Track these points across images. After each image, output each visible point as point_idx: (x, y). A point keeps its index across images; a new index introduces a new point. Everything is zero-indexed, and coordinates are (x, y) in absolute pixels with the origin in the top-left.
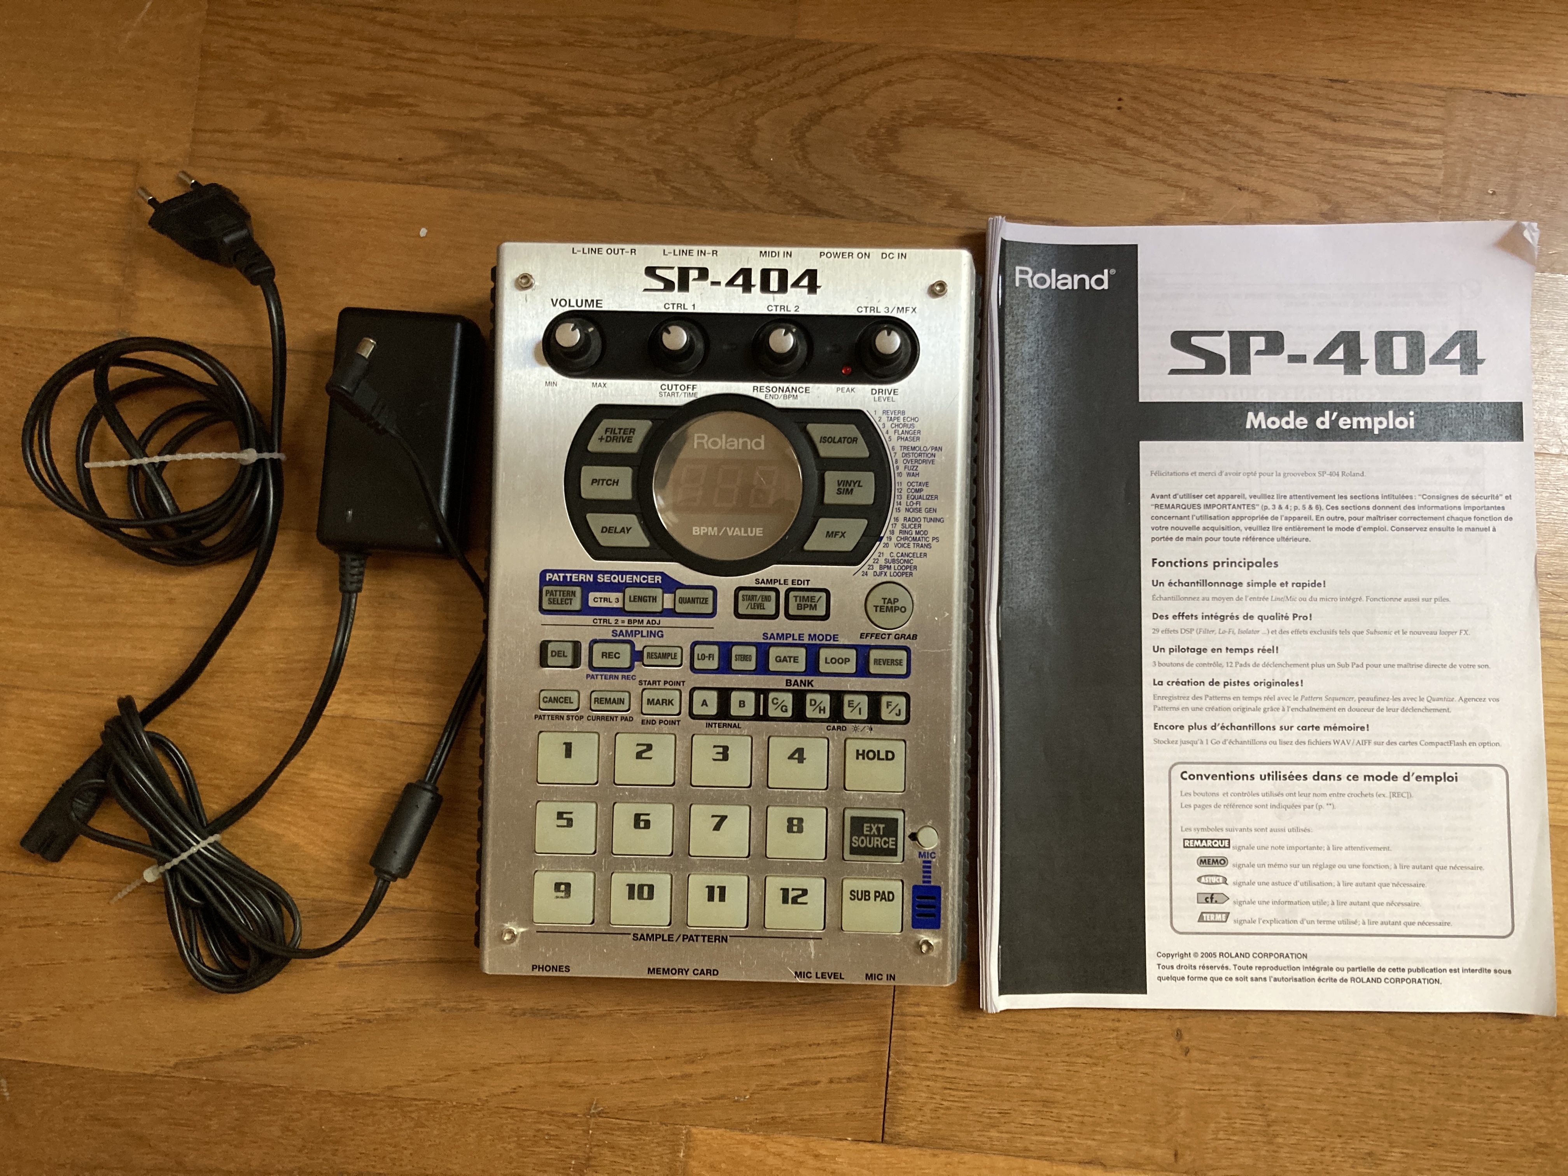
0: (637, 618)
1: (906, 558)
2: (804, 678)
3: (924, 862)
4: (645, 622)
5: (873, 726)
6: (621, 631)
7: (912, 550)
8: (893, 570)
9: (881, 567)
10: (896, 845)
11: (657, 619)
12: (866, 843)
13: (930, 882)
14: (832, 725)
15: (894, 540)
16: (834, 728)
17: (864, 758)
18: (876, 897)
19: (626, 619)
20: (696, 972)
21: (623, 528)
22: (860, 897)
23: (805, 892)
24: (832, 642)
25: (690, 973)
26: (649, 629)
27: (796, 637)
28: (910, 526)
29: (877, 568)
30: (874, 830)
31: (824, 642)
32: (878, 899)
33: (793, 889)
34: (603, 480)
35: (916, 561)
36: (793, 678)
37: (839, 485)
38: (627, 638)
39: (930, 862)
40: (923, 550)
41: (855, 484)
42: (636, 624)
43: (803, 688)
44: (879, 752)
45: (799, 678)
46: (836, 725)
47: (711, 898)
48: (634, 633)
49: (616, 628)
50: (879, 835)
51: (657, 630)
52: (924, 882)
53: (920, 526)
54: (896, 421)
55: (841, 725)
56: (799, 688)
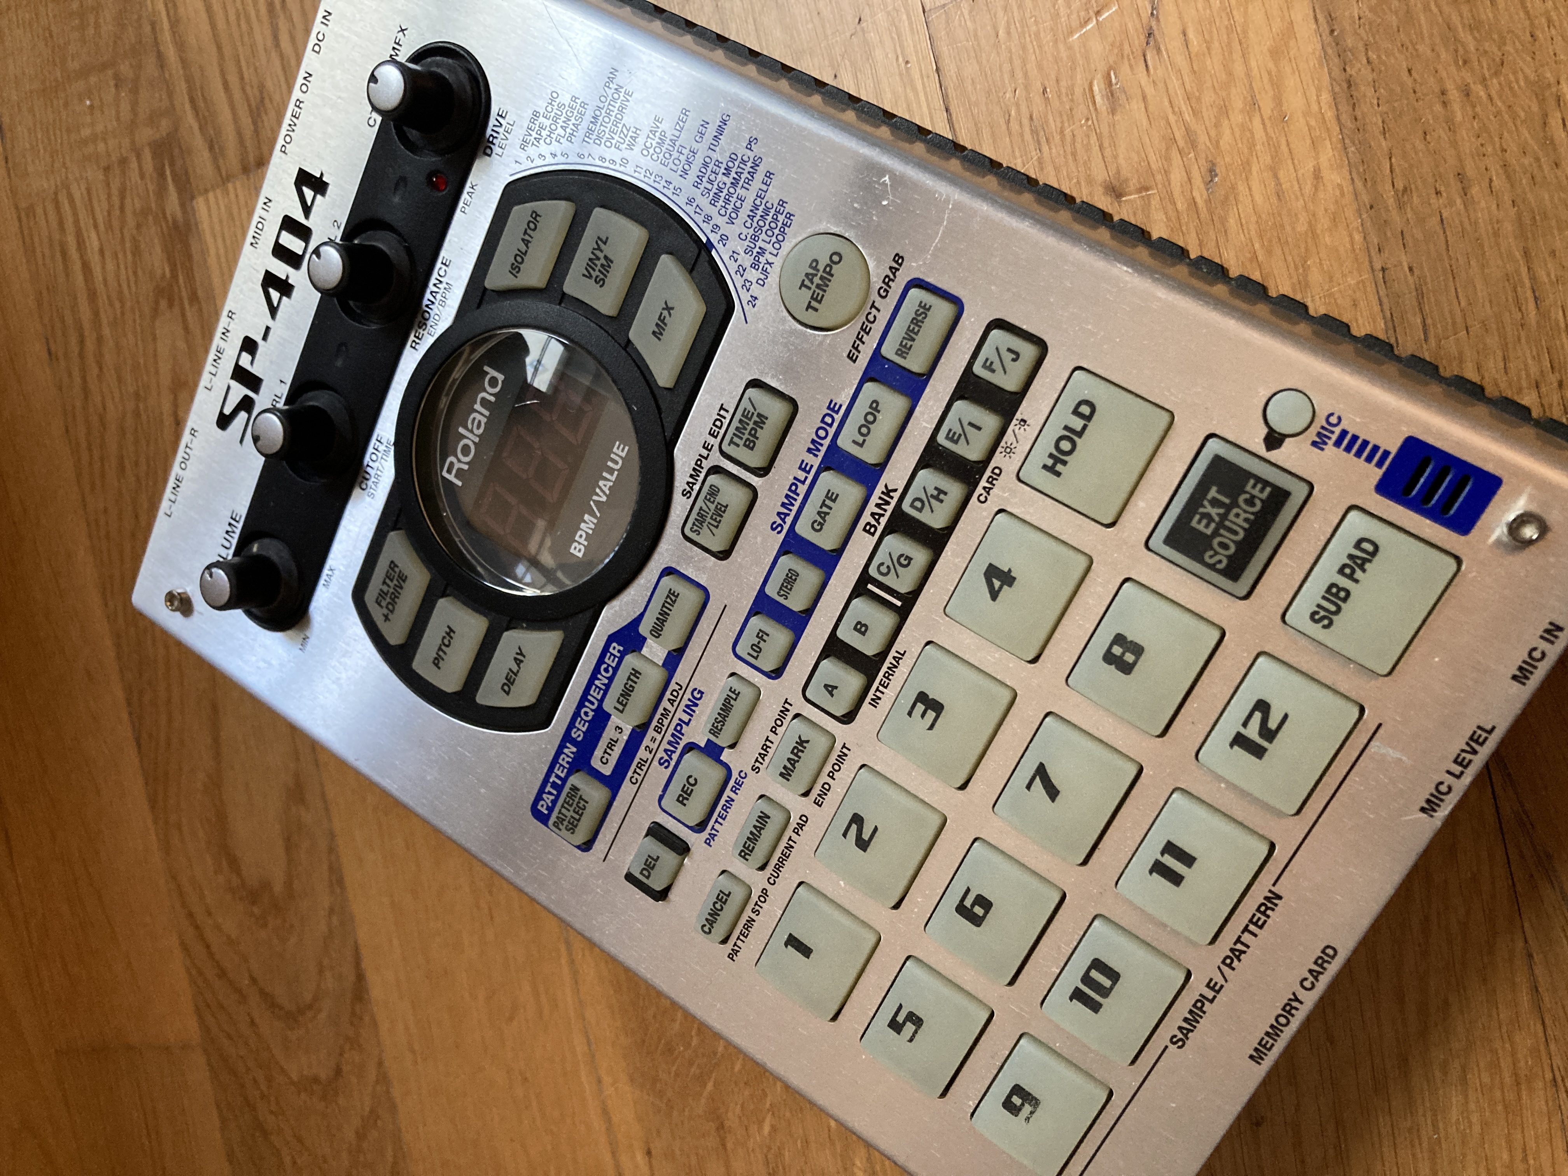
0: (658, 716)
1: (759, 213)
2: (875, 499)
3: (1338, 443)
4: (669, 707)
5: (1018, 415)
6: (666, 751)
7: (750, 196)
8: (769, 247)
9: (754, 266)
10: (1266, 483)
11: (673, 686)
12: (1232, 540)
13: (1386, 453)
14: (979, 490)
15: (720, 221)
16: (988, 490)
17: (1064, 463)
18: (1351, 577)
19: (651, 733)
20: (1307, 984)
21: (516, 659)
22: (1333, 608)
23: (1262, 706)
24: (838, 417)
25: (1302, 994)
26: (682, 706)
27: (801, 475)
28: (710, 182)
29: (753, 275)
30: (1214, 512)
31: (832, 431)
32: (1359, 574)
33: (1245, 725)
34: (440, 649)
35: (773, 196)
36: (866, 518)
37: (590, 277)
38: (680, 748)
39: (1344, 433)
40: (759, 176)
41: (599, 249)
42: (666, 722)
43: (890, 508)
44: (1066, 428)
45: (871, 507)
46: (983, 483)
47: (1176, 879)
48: (678, 733)
49: (658, 756)
50: (1228, 508)
51: (688, 695)
52: (1379, 464)
53: (718, 163)
54: (544, 133)
55: (988, 473)
56: (888, 514)
